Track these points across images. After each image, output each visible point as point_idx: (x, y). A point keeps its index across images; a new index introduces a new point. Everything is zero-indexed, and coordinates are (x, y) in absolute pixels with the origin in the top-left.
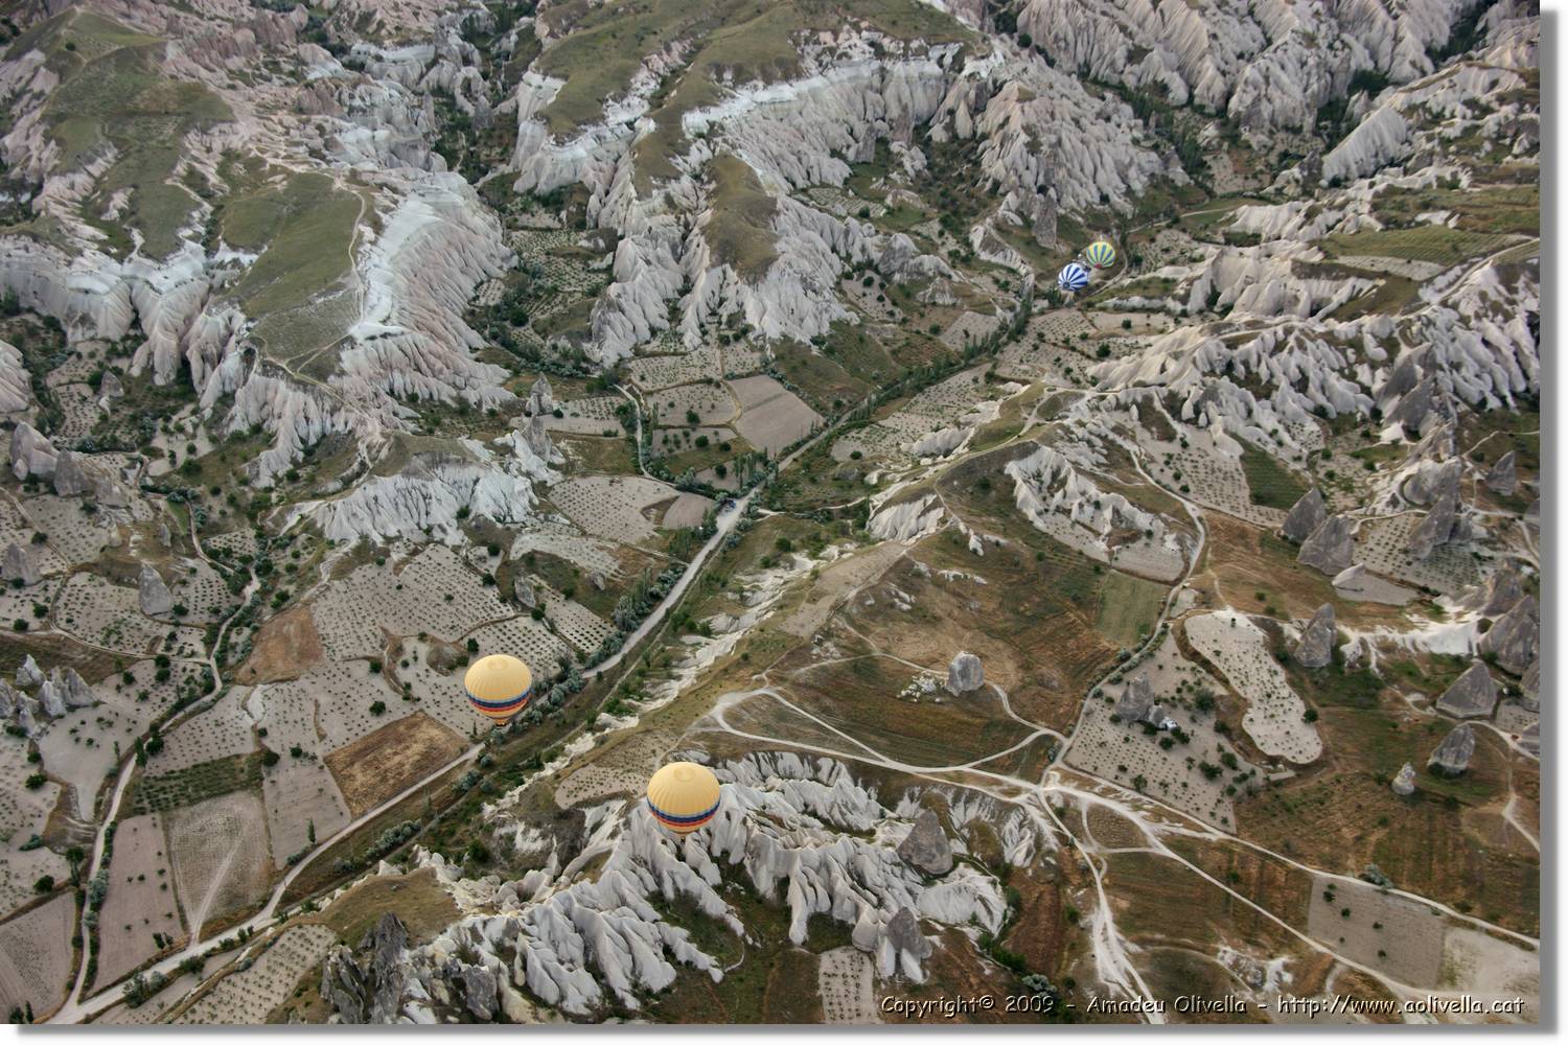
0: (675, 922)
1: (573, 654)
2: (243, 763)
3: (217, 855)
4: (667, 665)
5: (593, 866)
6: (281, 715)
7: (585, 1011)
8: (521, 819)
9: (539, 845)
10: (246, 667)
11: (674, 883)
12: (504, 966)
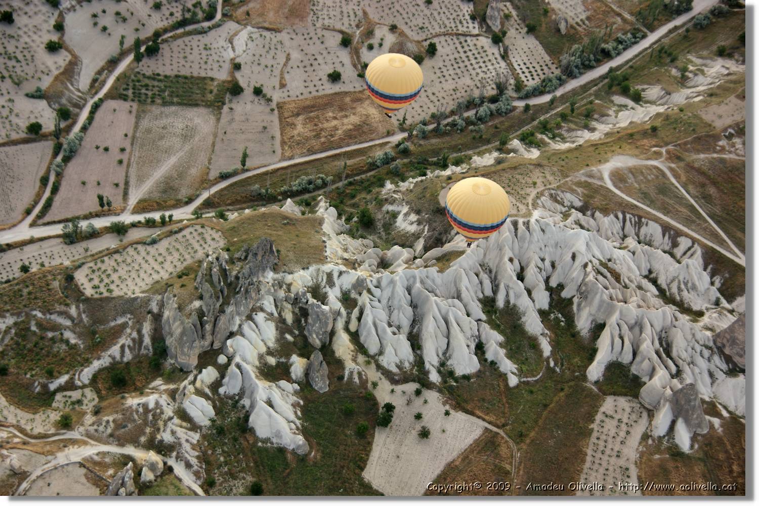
0: (495, 326)
1: (512, 81)
2: (214, 86)
3: (168, 152)
4: (588, 115)
5: (445, 260)
6: (257, 56)
7: (395, 370)
8: (407, 203)
9: (413, 228)
10: (244, 9)
11: (507, 295)
12: (343, 311)
